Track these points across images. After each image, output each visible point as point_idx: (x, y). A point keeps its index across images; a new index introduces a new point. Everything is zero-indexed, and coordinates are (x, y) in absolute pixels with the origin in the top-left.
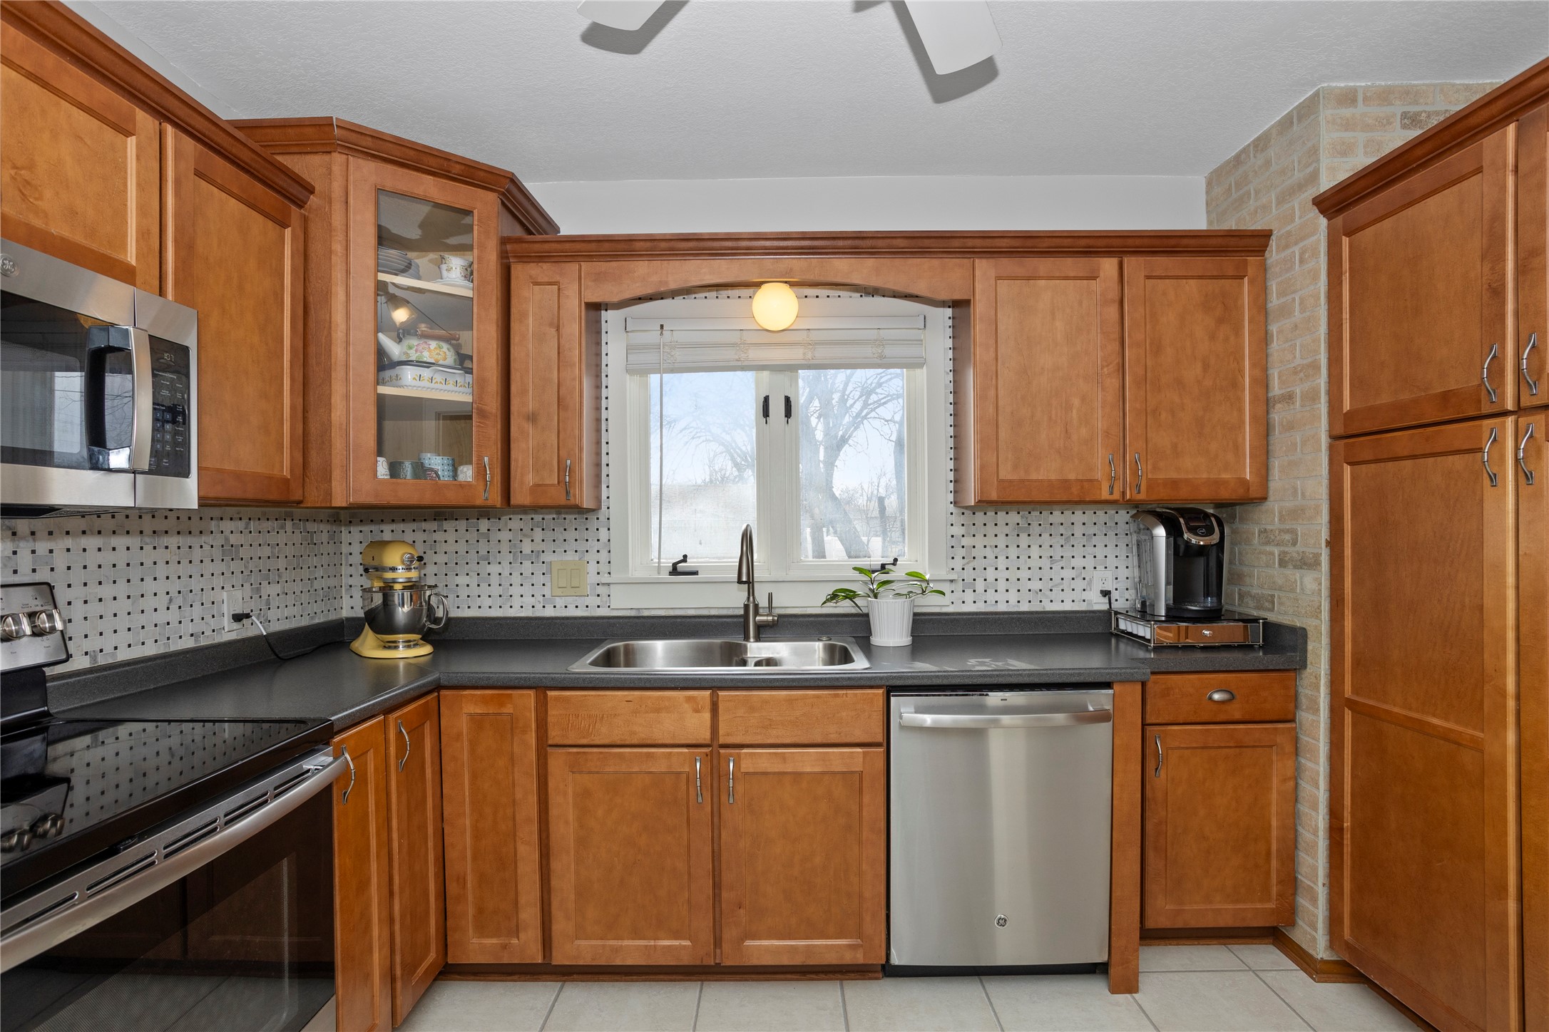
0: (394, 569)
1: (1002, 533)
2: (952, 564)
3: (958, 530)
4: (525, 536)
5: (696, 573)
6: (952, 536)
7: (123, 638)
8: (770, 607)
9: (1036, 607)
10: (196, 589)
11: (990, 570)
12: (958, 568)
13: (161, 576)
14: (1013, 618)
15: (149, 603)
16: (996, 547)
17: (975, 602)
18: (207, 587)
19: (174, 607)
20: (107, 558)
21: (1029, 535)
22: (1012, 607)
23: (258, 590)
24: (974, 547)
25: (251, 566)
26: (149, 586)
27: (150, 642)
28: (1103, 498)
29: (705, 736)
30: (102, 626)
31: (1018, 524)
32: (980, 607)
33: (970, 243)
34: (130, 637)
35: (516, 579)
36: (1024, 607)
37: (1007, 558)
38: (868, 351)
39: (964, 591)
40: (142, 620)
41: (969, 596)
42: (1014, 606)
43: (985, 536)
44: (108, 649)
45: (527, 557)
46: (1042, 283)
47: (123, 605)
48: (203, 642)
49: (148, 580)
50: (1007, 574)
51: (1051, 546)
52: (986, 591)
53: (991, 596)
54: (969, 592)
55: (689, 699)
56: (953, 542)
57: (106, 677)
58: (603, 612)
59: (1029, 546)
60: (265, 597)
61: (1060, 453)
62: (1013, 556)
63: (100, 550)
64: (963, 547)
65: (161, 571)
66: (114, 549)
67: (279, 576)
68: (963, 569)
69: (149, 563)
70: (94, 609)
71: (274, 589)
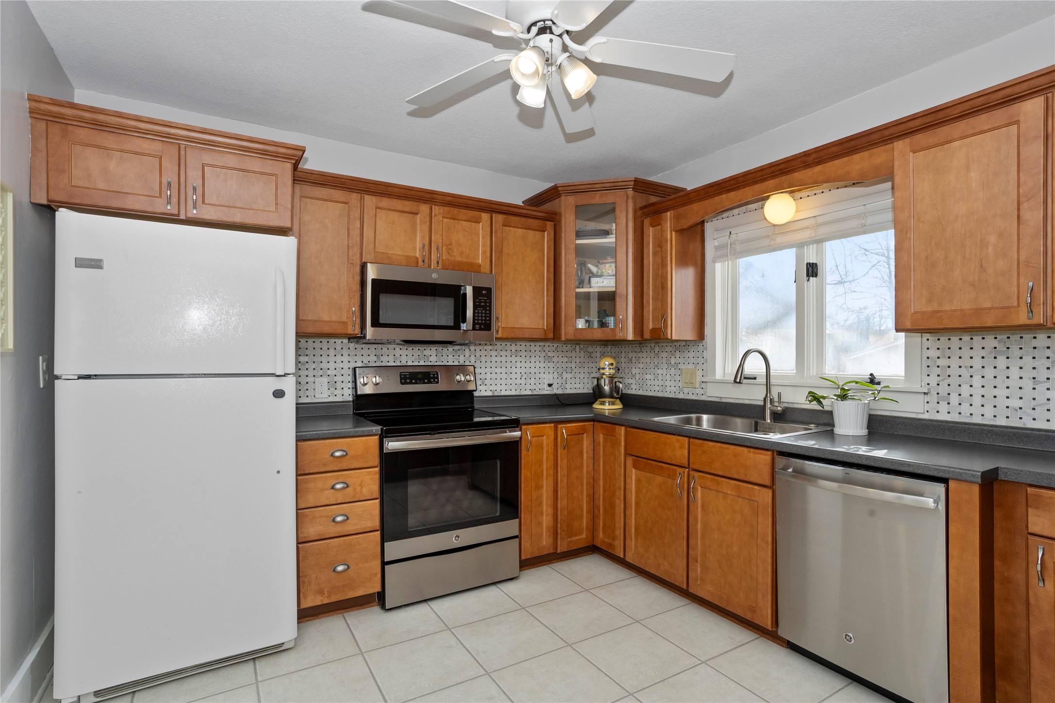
0: (603, 369)
1: (978, 355)
2: (927, 380)
3: (933, 353)
4: (672, 355)
5: (755, 378)
6: (928, 358)
7: (504, 387)
9: (1014, 422)
10: (533, 372)
11: (965, 387)
12: (933, 383)
13: (518, 367)
14: (983, 430)
15: (514, 376)
16: (971, 367)
17: (949, 413)
18: (537, 372)
19: (523, 378)
20: (499, 359)
21: (1008, 358)
22: (988, 420)
23: (561, 375)
24: (949, 367)
25: (558, 365)
26: (514, 370)
27: (513, 390)
28: (1021, 323)
29: (683, 462)
30: (496, 382)
31: (995, 348)
32: (954, 417)
33: (887, 132)
34: (506, 387)
35: (668, 377)
36: (1001, 421)
37: (983, 377)
38: (854, 223)
39: (938, 403)
40: (511, 382)
41: (943, 407)
42: (990, 420)
43: (960, 358)
44: (498, 390)
45: (673, 366)
46: (957, 143)
47: (504, 376)
48: (535, 393)
49: (514, 368)
50: (982, 391)
51: (1034, 368)
52: (960, 404)
53: (966, 409)
54: (943, 404)
55: (677, 441)
56: (929, 362)
57: (495, 399)
58: (704, 398)
59: (1008, 368)
60: (564, 378)
61: (974, 285)
62: (989, 376)
63: (496, 356)
64: (938, 367)
65: (518, 365)
66: (501, 356)
67: (571, 370)
68: (938, 385)
69: (514, 361)
70: (494, 376)
71: (569, 376)
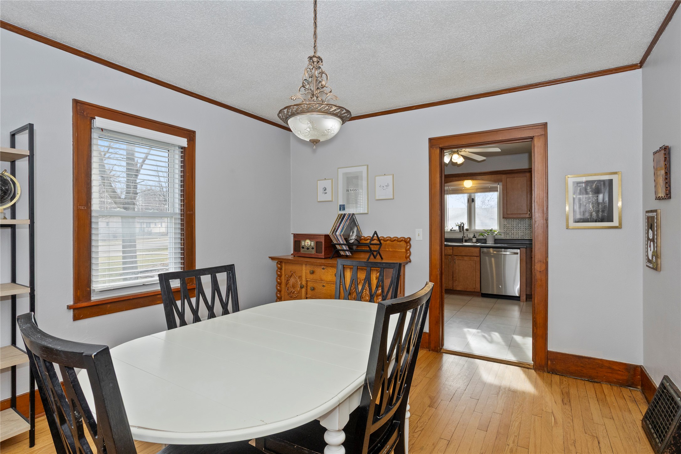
1: (515, 224)
2: (504, 229)
3: (506, 223)
8: (467, 237)
11: (512, 231)
12: (506, 230)
16: (514, 226)
24: (509, 226)
29: (451, 253)
31: (518, 222)
32: (510, 238)
41: (508, 236)
42: (517, 238)
43: (511, 224)
46: (516, 178)
50: (516, 232)
53: (512, 236)
54: (508, 235)
55: (449, 248)
56: (505, 225)
62: (517, 228)
64: (507, 226)
